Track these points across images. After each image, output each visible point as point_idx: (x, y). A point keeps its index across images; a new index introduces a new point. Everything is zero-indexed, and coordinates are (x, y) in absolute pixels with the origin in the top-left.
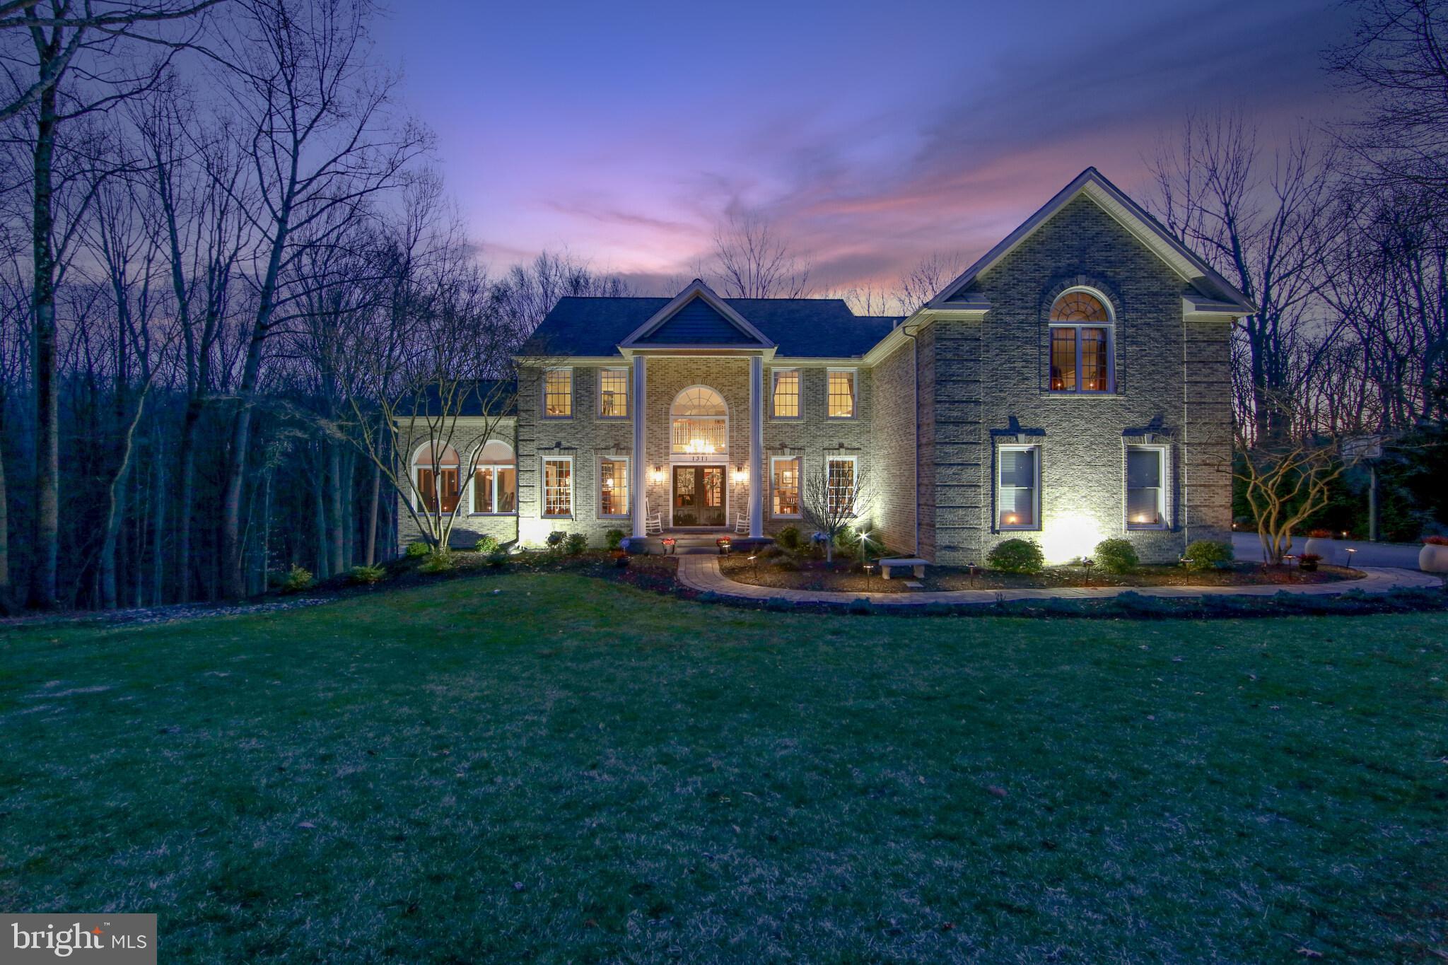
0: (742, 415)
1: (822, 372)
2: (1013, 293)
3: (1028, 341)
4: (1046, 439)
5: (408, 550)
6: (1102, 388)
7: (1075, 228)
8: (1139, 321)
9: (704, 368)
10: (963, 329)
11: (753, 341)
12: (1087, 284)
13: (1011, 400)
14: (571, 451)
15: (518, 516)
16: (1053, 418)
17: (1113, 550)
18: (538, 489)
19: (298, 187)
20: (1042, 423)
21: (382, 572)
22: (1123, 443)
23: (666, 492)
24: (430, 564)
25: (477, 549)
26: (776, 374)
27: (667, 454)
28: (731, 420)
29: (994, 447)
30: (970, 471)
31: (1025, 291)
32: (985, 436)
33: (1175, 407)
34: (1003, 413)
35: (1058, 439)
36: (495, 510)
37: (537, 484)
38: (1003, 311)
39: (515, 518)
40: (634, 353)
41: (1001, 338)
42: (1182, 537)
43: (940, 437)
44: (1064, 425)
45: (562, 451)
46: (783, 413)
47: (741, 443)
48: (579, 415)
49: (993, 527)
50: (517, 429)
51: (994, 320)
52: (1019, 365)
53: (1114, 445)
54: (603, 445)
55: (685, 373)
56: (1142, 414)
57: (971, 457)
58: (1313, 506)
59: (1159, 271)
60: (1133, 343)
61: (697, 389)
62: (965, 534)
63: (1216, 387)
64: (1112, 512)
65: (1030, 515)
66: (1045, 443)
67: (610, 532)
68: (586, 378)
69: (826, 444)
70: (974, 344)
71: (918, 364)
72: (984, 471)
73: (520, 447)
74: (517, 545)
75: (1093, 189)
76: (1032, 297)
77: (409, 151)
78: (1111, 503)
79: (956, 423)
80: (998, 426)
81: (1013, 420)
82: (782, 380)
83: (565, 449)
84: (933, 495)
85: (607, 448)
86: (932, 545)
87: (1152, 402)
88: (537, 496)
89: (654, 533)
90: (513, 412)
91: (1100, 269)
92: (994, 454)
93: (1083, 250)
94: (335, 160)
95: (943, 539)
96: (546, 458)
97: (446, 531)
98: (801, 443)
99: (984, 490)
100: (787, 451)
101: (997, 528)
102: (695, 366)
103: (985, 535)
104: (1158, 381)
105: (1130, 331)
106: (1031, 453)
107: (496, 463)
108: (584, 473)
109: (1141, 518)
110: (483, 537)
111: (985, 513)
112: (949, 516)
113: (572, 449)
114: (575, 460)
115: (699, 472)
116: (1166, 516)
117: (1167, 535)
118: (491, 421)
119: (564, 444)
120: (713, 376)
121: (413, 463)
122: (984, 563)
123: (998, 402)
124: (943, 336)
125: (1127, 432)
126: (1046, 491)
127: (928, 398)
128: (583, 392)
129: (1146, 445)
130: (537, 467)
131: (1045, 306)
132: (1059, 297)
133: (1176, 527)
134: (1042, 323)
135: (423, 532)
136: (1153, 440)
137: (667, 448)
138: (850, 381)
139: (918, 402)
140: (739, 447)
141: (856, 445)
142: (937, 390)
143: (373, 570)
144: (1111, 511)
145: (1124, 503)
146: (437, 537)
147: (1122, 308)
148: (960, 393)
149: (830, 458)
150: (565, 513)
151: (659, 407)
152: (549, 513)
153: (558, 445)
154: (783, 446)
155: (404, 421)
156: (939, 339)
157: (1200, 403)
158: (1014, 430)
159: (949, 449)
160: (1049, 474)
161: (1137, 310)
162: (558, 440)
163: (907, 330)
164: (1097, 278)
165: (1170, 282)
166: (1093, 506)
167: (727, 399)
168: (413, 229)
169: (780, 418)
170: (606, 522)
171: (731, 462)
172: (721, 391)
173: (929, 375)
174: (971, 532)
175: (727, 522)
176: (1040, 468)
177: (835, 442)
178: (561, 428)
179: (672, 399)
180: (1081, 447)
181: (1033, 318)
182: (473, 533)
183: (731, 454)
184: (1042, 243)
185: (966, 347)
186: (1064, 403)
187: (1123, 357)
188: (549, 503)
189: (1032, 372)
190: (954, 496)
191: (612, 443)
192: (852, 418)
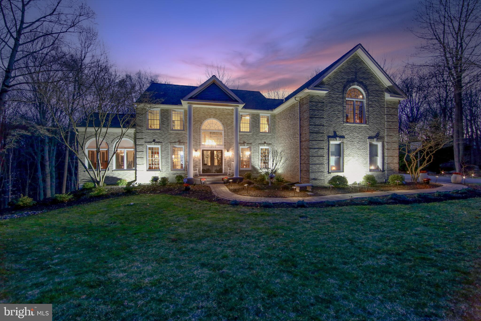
0: (229, 131)
1: (258, 115)
2: (334, 86)
3: (340, 104)
4: (345, 139)
5: (84, 186)
6: (361, 123)
7: (354, 65)
8: (373, 100)
9: (214, 112)
10: (318, 98)
11: (236, 101)
12: (358, 85)
13: (334, 125)
14: (160, 143)
15: (136, 170)
16: (347, 132)
17: (369, 178)
18: (145, 159)
19: (25, 25)
20: (344, 134)
21: (71, 196)
22: (368, 141)
23: (200, 160)
24: (96, 192)
25: (117, 184)
26: (241, 115)
27: (200, 145)
28: (225, 132)
29: (329, 142)
30: (321, 151)
31: (339, 86)
32: (326, 138)
33: (383, 129)
34: (332, 130)
35: (349, 139)
36: (125, 167)
37: (145, 157)
38: (331, 93)
39: (135, 171)
40: (188, 103)
41: (331, 102)
42: (385, 174)
43: (311, 138)
44: (351, 134)
45: (156, 143)
46: (244, 130)
47: (229, 141)
48: (163, 129)
49: (328, 171)
50: (135, 134)
51: (329, 96)
52: (337, 112)
53: (365, 142)
54: (173, 141)
55: (207, 113)
56: (374, 132)
57: (321, 146)
58: (427, 163)
59: (378, 83)
60: (371, 107)
61: (211, 120)
62: (319, 174)
63: (394, 123)
64: (365, 165)
65: (340, 166)
66: (345, 141)
67: (177, 176)
68: (166, 113)
69: (260, 142)
70: (322, 104)
71: (300, 111)
72: (326, 151)
73: (137, 141)
74: (136, 182)
75: (360, 52)
76: (341, 88)
77: (81, 18)
78: (365, 162)
79: (317, 133)
80: (330, 135)
81: (335, 132)
82: (244, 118)
83: (157, 142)
84: (308, 160)
85: (175, 142)
86: (308, 178)
87: (377, 128)
88: (145, 162)
89: (195, 176)
90: (134, 126)
91: (361, 80)
92: (329, 144)
93: (356, 73)
95: (312, 176)
96: (149, 146)
97: (103, 177)
98: (251, 141)
99: (326, 157)
100: (246, 144)
101: (330, 171)
102: (210, 111)
103: (326, 174)
104: (378, 120)
105: (370, 103)
106: (339, 145)
107: (125, 148)
108: (165, 152)
109: (373, 168)
110: (120, 179)
111: (326, 166)
112: (314, 167)
113: (160, 142)
114: (162, 147)
115: (212, 152)
116: (380, 167)
117: (381, 173)
118: (124, 130)
119: (157, 140)
120: (218, 115)
121: (86, 147)
122: (326, 183)
123: (330, 126)
124: (312, 101)
125: (370, 138)
126: (345, 158)
127: (306, 123)
128: (165, 119)
129: (375, 142)
130: (144, 150)
131: (345, 92)
132: (349, 89)
133: (383, 171)
134: (343, 98)
135: (92, 178)
136: (377, 141)
137: (200, 142)
138: (268, 119)
139: (300, 126)
140: (228, 143)
141: (270, 143)
142: (310, 120)
143: (66, 196)
145: (368, 162)
146: (98, 180)
147: (368, 95)
148: (318, 122)
149: (261, 147)
150: (157, 169)
151: (197, 126)
152: (150, 169)
153: (154, 141)
154: (244, 143)
155: (82, 129)
156: (310, 102)
157: (390, 128)
158: (335, 136)
159: (314, 142)
160: (346, 152)
161: (372, 96)
162: (154, 139)
163: (297, 99)
164: (361, 84)
165: (381, 87)
166: (359, 163)
167: (223, 124)
168: (84, 52)
169: (243, 132)
170: (175, 172)
171: (225, 148)
172: (221, 121)
173: (306, 115)
174: (322, 173)
175: (223, 171)
176: (343, 150)
177: (263, 142)
178: (155, 134)
179: (201, 123)
180: (356, 143)
181: (341, 96)
182: (115, 178)
183: (225, 145)
184: (344, 69)
185: (320, 105)
186: (351, 127)
187: (367, 111)
188: (150, 165)
189: (340, 115)
190: (316, 160)
191: (177, 140)
192: (268, 133)
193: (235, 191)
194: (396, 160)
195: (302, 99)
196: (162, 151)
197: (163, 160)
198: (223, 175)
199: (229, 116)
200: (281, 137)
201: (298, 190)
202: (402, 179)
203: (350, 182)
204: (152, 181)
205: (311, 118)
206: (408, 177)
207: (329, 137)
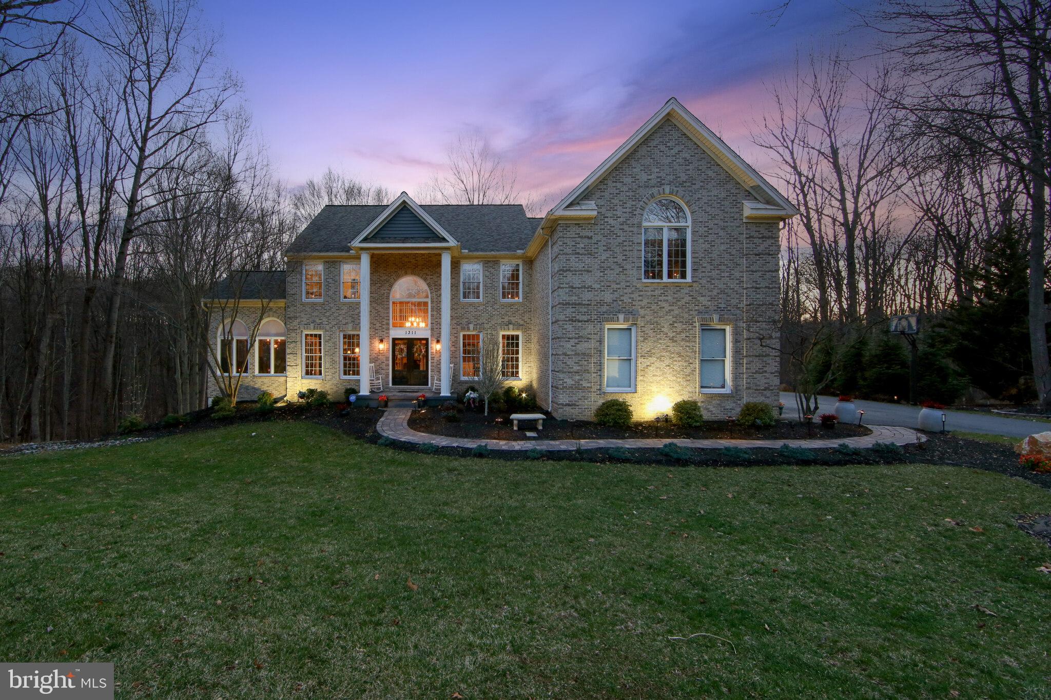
4: (640, 318)
7: (662, 148)
8: (710, 222)
9: (414, 262)
12: (672, 194)
13: (614, 286)
16: (645, 302)
18: (299, 356)
19: (152, 124)
23: (387, 359)
25: (258, 401)
27: (388, 330)
28: (432, 302)
29: (602, 325)
31: (625, 199)
35: (649, 318)
36: (273, 372)
37: (299, 352)
39: (285, 378)
44: (654, 307)
45: (316, 326)
48: (328, 299)
50: (285, 309)
52: (620, 259)
54: (344, 322)
55: (400, 265)
57: (585, 333)
60: (706, 240)
66: (639, 322)
68: (332, 269)
72: (593, 343)
73: (288, 323)
77: (226, 94)
80: (606, 308)
83: (318, 324)
87: (720, 289)
89: (375, 389)
90: (281, 295)
92: (601, 330)
94: (178, 102)
96: (305, 332)
101: (604, 390)
102: (406, 260)
103: (593, 394)
104: (723, 271)
105: (703, 231)
107: (271, 335)
108: (331, 343)
111: (594, 378)
113: (323, 324)
114: (325, 333)
119: (317, 321)
120: (420, 267)
122: (588, 414)
123: (604, 289)
128: (330, 281)
130: (298, 339)
132: (650, 203)
136: (721, 320)
140: (438, 323)
144: (688, 377)
147: (696, 211)
149: (502, 332)
150: (318, 375)
151: (383, 291)
152: (308, 374)
153: (313, 322)
162: (313, 318)
166: (675, 373)
171: (432, 335)
176: (637, 342)
178: (315, 309)
179: (391, 286)
180: (665, 326)
182: (257, 389)
183: (432, 329)
188: (307, 366)
204: (302, 396)
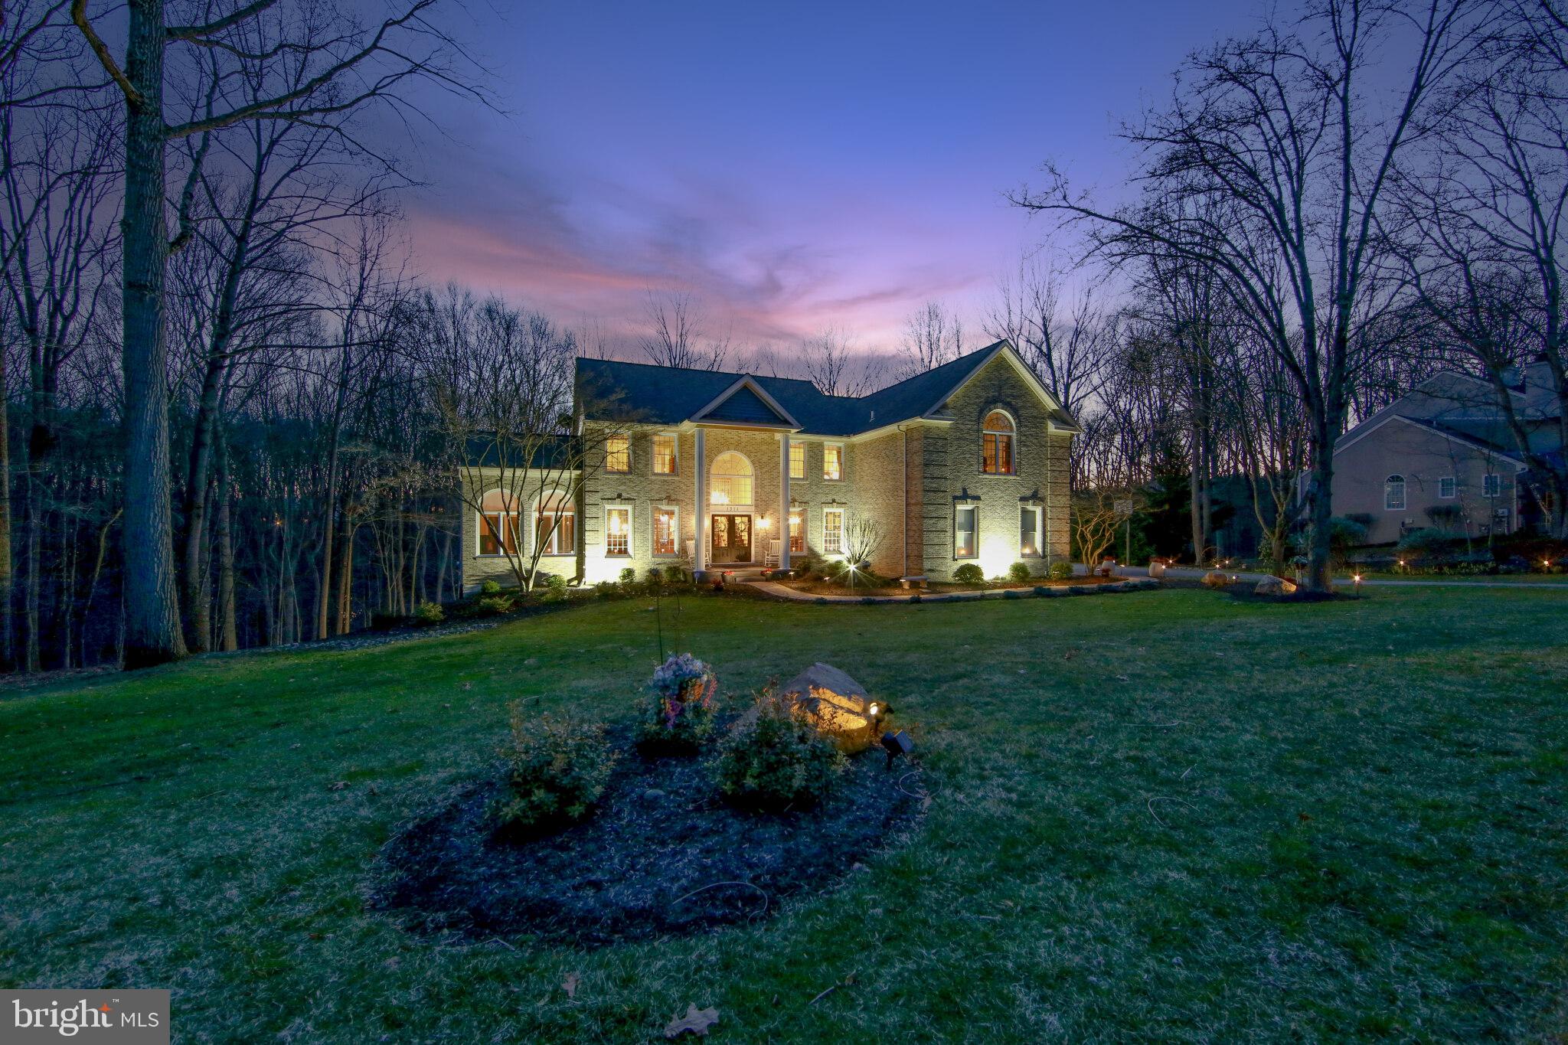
0: (765, 476)
1: (821, 445)
2: (964, 411)
3: (973, 441)
4: (981, 502)
5: (479, 588)
6: (1008, 473)
10: (938, 432)
11: (785, 423)
14: (630, 502)
17: (1019, 570)
18: (601, 533)
20: (979, 493)
22: (1019, 505)
23: (707, 536)
27: (707, 505)
28: (756, 479)
30: (942, 522)
31: (971, 410)
32: (950, 499)
33: (1044, 485)
34: (959, 485)
37: (601, 529)
38: (959, 423)
40: (698, 427)
41: (959, 439)
42: (1047, 561)
43: (925, 500)
45: (623, 501)
46: (795, 475)
47: (764, 498)
50: (578, 481)
51: (955, 428)
53: (1014, 506)
56: (1028, 488)
57: (941, 513)
59: (1037, 404)
61: (731, 453)
62: (939, 561)
63: (1063, 474)
64: (1013, 547)
65: (972, 549)
66: (981, 504)
69: (824, 499)
70: (945, 441)
71: (907, 449)
72: (950, 522)
73: (581, 496)
74: (582, 581)
75: (1006, 352)
76: (975, 414)
78: (1013, 541)
79: (935, 491)
81: (964, 490)
82: (797, 450)
84: (921, 537)
85: (660, 500)
86: (921, 568)
88: (601, 538)
89: (707, 565)
90: (577, 465)
91: (1009, 400)
93: (1000, 387)
95: (927, 565)
96: (609, 507)
98: (807, 498)
99: (950, 534)
100: (794, 504)
103: (949, 561)
106: (972, 511)
108: (641, 520)
109: (1027, 551)
110: (552, 576)
111: (950, 548)
112: (930, 550)
114: (634, 509)
116: (1040, 550)
117: (1040, 560)
119: (625, 495)
120: (747, 446)
122: (950, 578)
124: (928, 436)
125: (1023, 499)
126: (981, 534)
127: (917, 474)
128: (639, 451)
129: (1030, 507)
130: (600, 514)
131: (982, 420)
133: (1044, 556)
134: (978, 431)
136: (1034, 504)
137: (708, 500)
138: (839, 453)
139: (907, 476)
141: (844, 501)
142: (924, 469)
145: (1019, 541)
147: (1019, 424)
148: (937, 472)
149: (826, 510)
150: (627, 554)
152: (610, 553)
153: (619, 496)
154: (795, 501)
156: (926, 438)
157: (1055, 483)
158: (965, 497)
159: (931, 508)
160: (984, 524)
161: (1026, 426)
163: (901, 428)
164: (1008, 406)
165: (1042, 411)
167: (753, 462)
169: (793, 479)
171: (757, 511)
172: (749, 457)
173: (918, 460)
174: (943, 559)
175: (753, 559)
177: (830, 499)
179: (712, 462)
180: (999, 508)
181: (975, 427)
184: (980, 382)
185: (940, 443)
186: (991, 480)
187: (1019, 453)
189: (974, 461)
190: (934, 538)
191: (664, 496)
192: (840, 480)
193: (803, 590)
194: (1066, 538)
195: (909, 431)
196: (634, 517)
197: (638, 536)
198: (753, 566)
199: (764, 447)
200: (865, 490)
201: (906, 587)
202: (1069, 570)
203: (988, 576)
204: (624, 577)
205: (926, 465)
206: (1079, 569)
207: (955, 498)
